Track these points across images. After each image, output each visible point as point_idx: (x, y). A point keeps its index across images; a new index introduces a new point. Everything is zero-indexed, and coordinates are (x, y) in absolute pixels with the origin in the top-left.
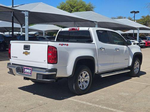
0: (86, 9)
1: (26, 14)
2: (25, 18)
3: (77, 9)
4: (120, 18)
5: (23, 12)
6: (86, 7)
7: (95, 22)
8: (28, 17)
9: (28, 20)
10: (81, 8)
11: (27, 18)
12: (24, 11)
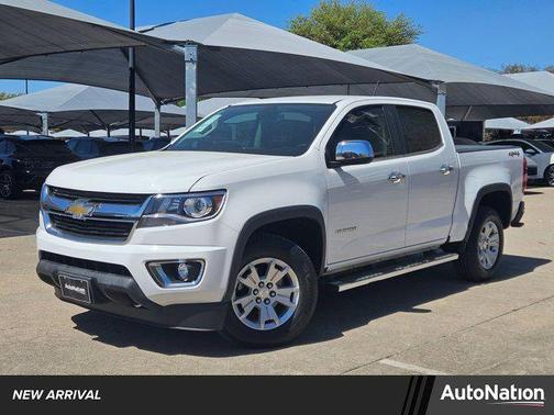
0: (386, 39)
1: (190, 53)
2: (187, 68)
3: (353, 40)
4: (514, 70)
5: (177, 47)
6: (389, 30)
7: (437, 82)
8: (195, 67)
9: (194, 75)
10: (369, 35)
11: (191, 70)
12: (182, 44)
